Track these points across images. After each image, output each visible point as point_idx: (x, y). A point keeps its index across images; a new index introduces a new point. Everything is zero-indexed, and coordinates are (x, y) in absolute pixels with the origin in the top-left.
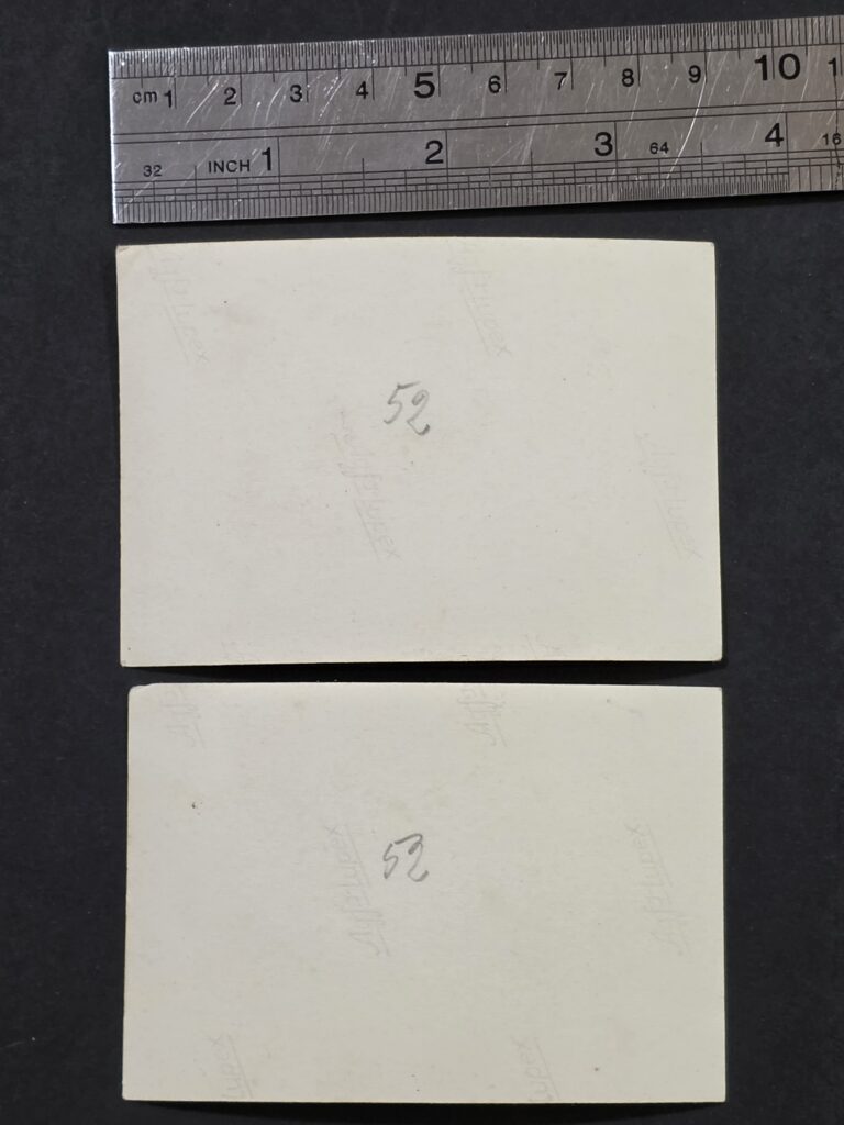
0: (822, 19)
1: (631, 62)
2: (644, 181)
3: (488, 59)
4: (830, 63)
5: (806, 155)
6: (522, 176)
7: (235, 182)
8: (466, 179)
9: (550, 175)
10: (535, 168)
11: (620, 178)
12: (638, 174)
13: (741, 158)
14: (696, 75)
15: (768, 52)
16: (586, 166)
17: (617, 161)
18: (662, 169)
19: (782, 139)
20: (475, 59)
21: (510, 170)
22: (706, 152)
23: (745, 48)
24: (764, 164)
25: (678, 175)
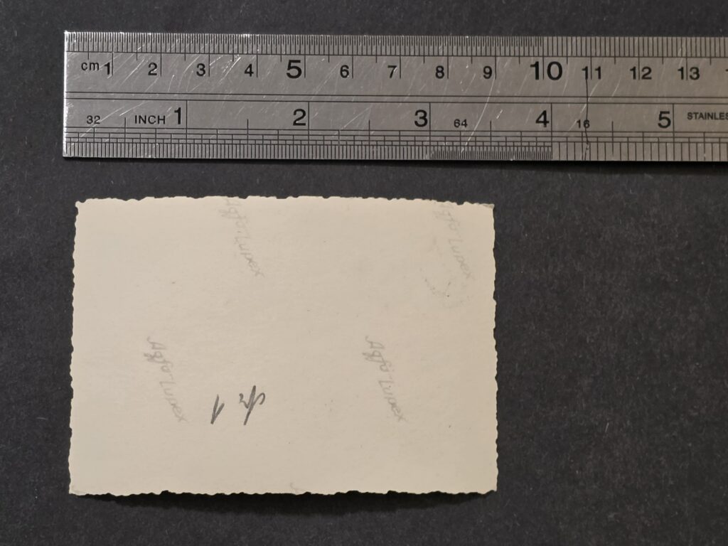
0: (579, 38)
1: (443, 61)
2: (449, 146)
3: (341, 53)
4: (583, 70)
5: (565, 134)
6: (362, 138)
7: (154, 131)
8: (321, 138)
9: (382, 138)
10: (372, 133)
11: (432, 143)
12: (445, 141)
13: (518, 134)
14: (488, 73)
15: (540, 60)
16: (408, 133)
17: (430, 131)
18: (463, 139)
19: (548, 122)
20: (331, 53)
21: (353, 133)
22: (494, 128)
23: (524, 56)
24: (534, 139)
25: (474, 144)
